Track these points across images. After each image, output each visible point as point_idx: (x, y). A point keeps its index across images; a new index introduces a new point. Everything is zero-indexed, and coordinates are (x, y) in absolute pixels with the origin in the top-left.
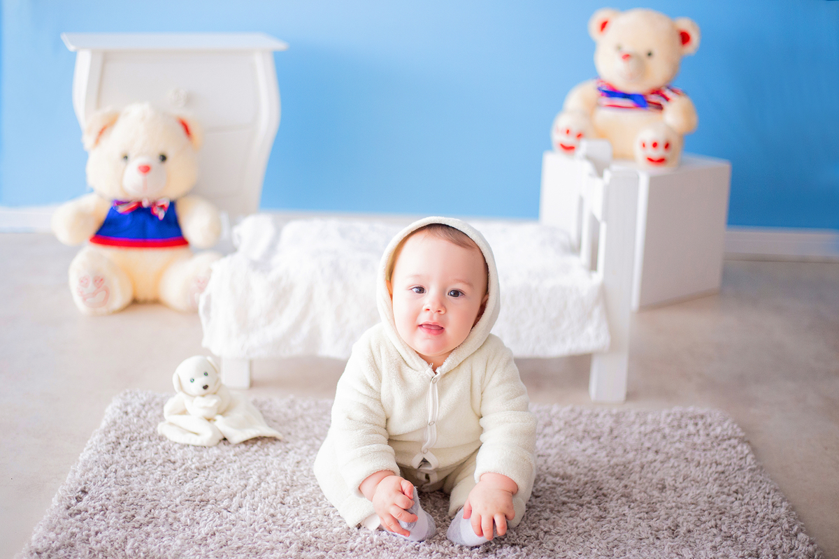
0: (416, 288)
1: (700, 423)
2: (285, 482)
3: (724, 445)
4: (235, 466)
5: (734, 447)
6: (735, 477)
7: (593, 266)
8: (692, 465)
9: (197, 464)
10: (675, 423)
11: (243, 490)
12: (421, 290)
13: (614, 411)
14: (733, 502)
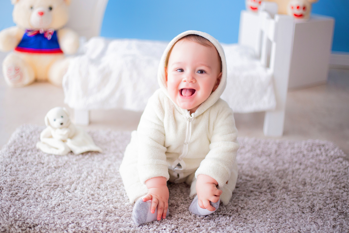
0: (179, 69)
1: (323, 149)
2: (101, 176)
3: (336, 161)
4: (75, 166)
5: (341, 162)
6: (343, 179)
7: (268, 65)
8: (320, 171)
9: (55, 165)
10: (310, 149)
11: (78, 180)
12: (182, 70)
13: (278, 141)
14: (342, 193)
